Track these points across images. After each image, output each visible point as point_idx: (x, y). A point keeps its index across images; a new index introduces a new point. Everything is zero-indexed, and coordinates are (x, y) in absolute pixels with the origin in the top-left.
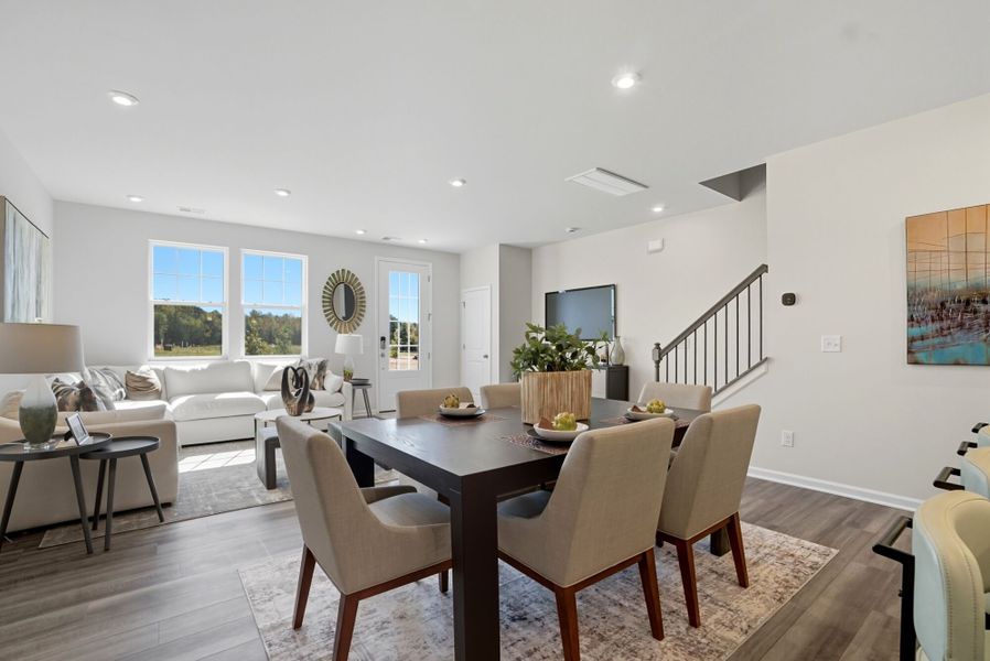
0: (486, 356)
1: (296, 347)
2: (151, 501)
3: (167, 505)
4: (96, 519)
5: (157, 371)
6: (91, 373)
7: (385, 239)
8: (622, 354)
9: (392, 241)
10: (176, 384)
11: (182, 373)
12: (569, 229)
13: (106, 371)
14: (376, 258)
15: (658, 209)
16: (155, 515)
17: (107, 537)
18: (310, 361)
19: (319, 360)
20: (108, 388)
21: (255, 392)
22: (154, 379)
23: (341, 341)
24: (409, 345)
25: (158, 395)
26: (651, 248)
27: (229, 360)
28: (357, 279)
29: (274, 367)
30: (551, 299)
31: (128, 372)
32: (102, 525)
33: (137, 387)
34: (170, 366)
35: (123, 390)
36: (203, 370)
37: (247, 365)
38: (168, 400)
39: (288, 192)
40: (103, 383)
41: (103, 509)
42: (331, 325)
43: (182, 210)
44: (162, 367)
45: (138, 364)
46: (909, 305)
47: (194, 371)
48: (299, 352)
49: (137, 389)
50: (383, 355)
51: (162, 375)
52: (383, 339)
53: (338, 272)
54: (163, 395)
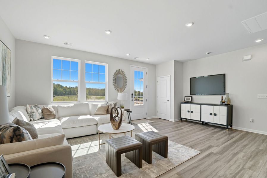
0: (168, 101)
5: (54, 107)
7: (135, 58)
8: (229, 100)
9: (137, 59)
10: (61, 113)
11: (64, 108)
12: (207, 53)
14: (130, 65)
15: (258, 41)
18: (110, 102)
21: (91, 115)
23: (120, 96)
24: (140, 97)
25: (55, 116)
26: (244, 59)
27: (81, 102)
28: (124, 73)
29: (97, 105)
30: (193, 80)
31: (43, 107)
34: (60, 105)
39: (111, 31)
42: (116, 89)
43: (64, 43)
44: (57, 106)
45: (48, 104)
47: (68, 107)
50: (132, 100)
51: (56, 109)
52: (132, 94)
53: (118, 70)
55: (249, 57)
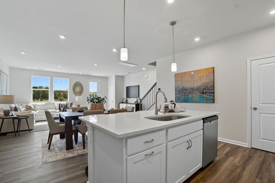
1: (66, 99)
2: (28, 129)
3: (32, 130)
4: (17, 132)
5: (33, 105)
6: (18, 105)
7: (88, 74)
10: (37, 108)
11: (39, 105)
12: (128, 73)
13: (21, 105)
14: (86, 79)
15: (144, 69)
16: (29, 131)
17: (19, 134)
18: (69, 103)
19: (71, 102)
20: (21, 108)
21: (56, 110)
22: (32, 106)
23: (77, 98)
25: (33, 110)
28: (81, 84)
30: (128, 88)
31: (26, 105)
32: (18, 133)
33: (29, 108)
34: (36, 104)
35: (25, 109)
36: (44, 105)
37: (54, 103)
38: (35, 111)
39: (61, 66)
40: (20, 107)
41: (18, 130)
42: (75, 94)
43: (39, 69)
44: (34, 104)
45: (29, 103)
46: (175, 91)
47: (42, 105)
48: (67, 101)
49: (28, 109)
51: (34, 106)
53: (76, 82)
54: (34, 110)
55: (146, 76)
